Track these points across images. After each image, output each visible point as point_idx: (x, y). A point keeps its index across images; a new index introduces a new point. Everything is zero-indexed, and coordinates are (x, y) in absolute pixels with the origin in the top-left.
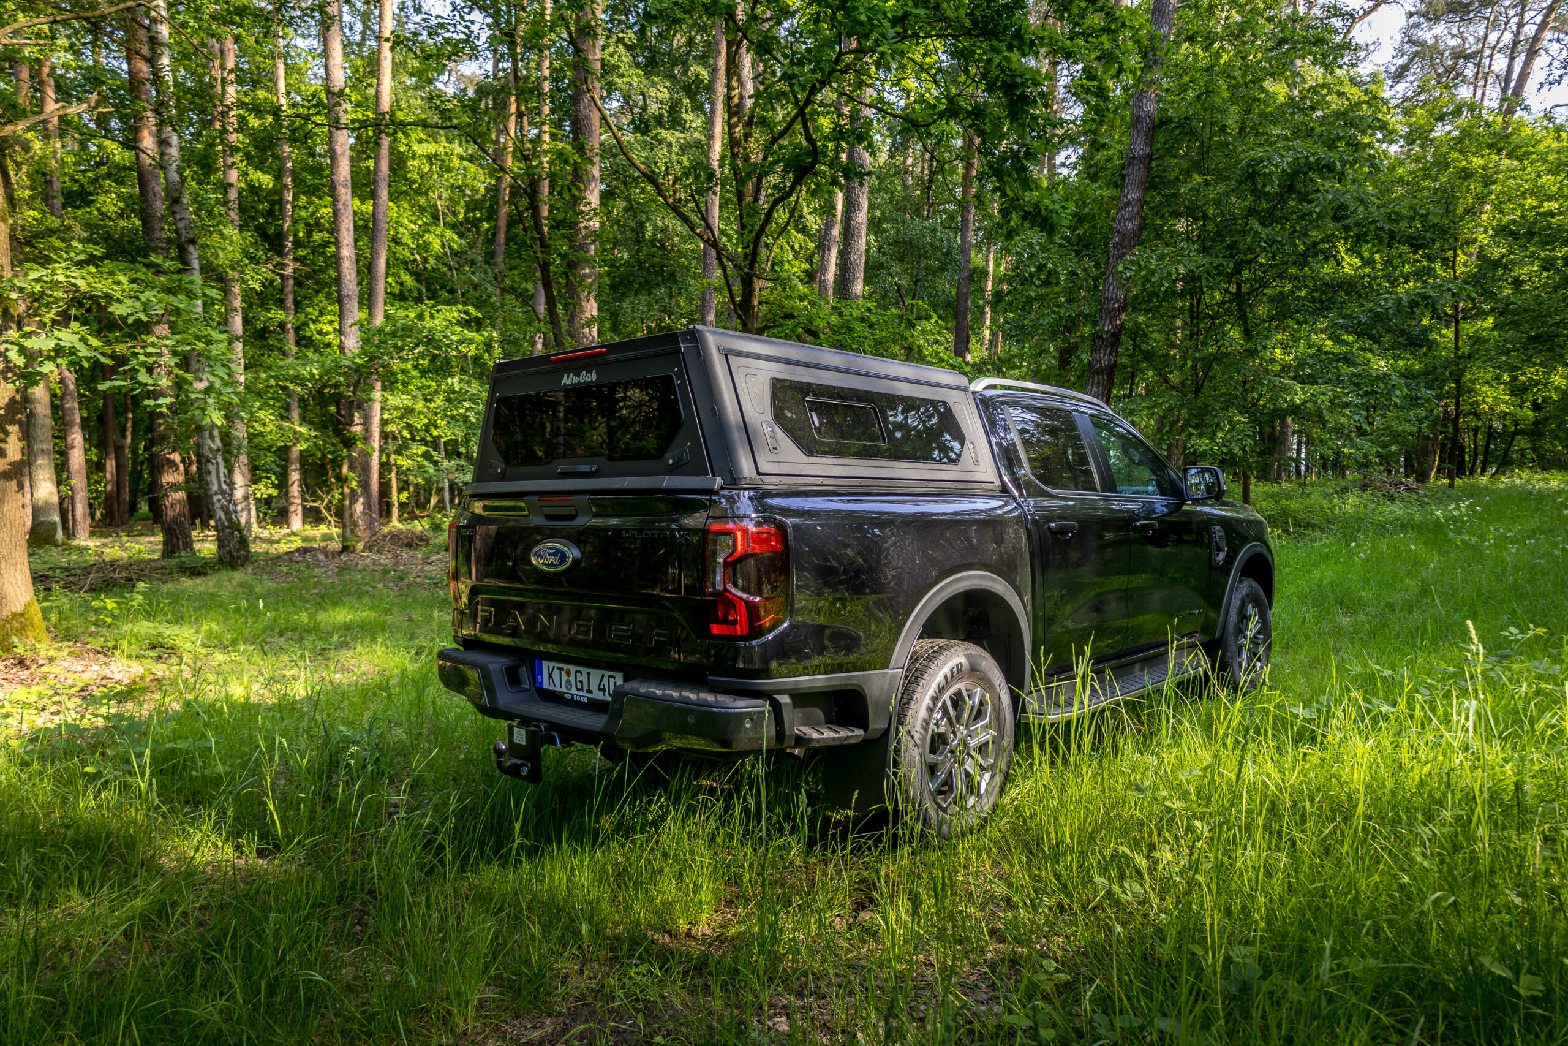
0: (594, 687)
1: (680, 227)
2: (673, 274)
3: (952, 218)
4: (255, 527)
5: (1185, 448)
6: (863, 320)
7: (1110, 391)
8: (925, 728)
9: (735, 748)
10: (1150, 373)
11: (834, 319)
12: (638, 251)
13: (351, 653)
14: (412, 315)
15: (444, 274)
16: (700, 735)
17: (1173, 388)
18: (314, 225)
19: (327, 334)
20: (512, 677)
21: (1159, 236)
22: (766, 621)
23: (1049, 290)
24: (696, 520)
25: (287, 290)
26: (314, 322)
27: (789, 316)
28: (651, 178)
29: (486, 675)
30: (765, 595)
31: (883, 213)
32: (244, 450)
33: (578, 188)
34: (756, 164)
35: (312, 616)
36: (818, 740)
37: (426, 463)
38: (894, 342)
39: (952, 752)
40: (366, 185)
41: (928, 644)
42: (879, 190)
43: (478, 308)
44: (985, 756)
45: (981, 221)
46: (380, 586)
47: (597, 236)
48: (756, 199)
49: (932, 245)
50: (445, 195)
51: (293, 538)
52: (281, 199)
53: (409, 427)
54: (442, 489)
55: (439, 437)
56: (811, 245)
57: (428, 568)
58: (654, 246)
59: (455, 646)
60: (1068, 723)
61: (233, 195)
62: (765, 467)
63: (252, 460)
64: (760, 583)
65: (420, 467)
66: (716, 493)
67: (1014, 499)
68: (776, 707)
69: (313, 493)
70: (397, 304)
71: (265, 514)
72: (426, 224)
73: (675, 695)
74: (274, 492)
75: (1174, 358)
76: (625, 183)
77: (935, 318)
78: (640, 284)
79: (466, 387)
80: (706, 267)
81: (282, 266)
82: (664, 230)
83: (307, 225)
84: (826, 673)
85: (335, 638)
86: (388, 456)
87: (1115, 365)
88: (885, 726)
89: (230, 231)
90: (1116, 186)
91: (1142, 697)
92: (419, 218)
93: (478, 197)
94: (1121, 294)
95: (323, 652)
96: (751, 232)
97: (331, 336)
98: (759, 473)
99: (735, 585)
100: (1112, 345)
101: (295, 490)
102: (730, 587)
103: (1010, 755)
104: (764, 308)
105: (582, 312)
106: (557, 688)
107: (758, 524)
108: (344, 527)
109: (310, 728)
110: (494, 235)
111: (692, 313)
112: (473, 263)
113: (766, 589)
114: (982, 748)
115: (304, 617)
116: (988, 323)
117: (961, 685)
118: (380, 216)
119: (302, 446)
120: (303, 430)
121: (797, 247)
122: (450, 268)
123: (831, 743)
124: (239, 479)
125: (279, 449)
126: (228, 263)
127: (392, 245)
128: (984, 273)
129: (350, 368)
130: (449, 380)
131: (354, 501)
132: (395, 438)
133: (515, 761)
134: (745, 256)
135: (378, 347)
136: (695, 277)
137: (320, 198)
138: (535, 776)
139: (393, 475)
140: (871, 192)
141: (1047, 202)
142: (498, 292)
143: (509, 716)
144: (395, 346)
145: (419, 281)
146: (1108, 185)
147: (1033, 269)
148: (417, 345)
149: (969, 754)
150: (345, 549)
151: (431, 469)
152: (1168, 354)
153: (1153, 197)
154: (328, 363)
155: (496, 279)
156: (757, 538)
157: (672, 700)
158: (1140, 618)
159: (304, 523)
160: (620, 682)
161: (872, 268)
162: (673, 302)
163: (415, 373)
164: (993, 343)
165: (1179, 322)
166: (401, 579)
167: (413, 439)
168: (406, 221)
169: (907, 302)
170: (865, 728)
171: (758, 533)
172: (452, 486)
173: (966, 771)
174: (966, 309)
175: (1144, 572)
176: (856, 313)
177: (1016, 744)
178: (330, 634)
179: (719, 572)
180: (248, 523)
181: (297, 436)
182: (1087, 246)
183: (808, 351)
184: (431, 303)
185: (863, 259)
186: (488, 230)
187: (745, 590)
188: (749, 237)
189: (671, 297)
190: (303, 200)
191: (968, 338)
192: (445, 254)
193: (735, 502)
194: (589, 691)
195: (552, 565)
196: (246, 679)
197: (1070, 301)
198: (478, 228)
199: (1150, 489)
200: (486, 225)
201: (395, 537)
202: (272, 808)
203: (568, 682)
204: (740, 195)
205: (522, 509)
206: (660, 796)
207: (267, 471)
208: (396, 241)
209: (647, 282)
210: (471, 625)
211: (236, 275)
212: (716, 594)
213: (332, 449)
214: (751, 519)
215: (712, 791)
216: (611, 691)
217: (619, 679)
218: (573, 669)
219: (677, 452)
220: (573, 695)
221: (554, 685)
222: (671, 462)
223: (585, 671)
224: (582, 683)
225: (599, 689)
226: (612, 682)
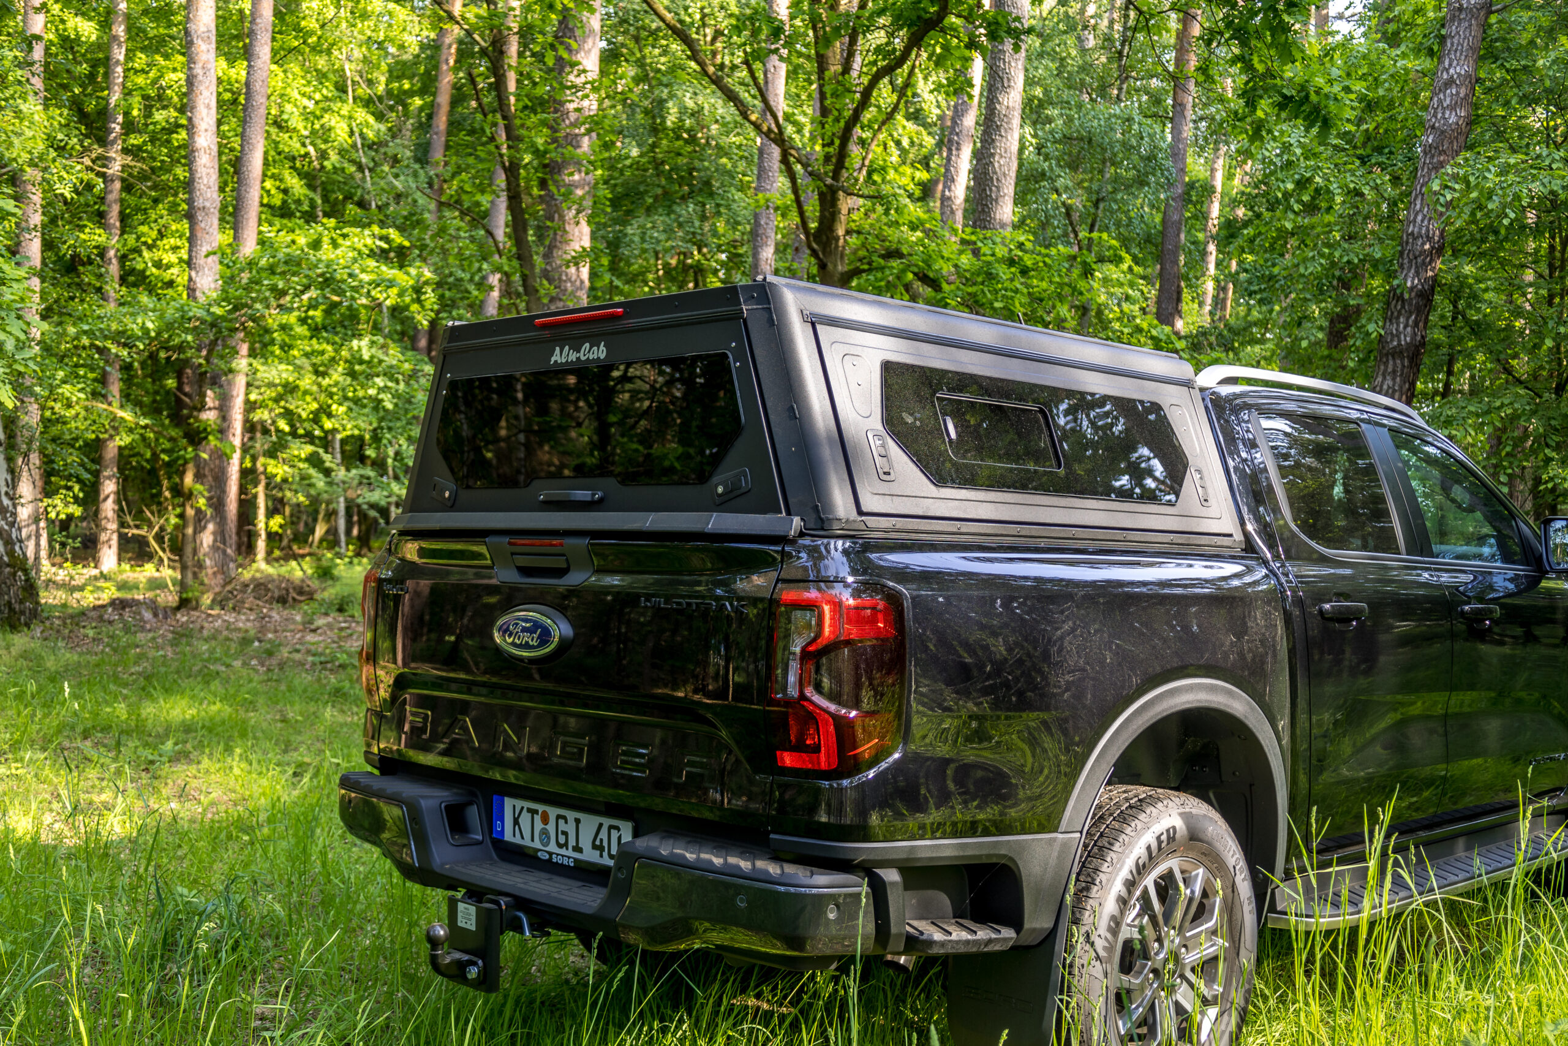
0: (586, 843)
1: (724, 110)
2: (707, 183)
3: (1157, 100)
4: (45, 564)
5: (1538, 481)
6: (1011, 262)
7: (1413, 385)
8: (1114, 930)
9: (813, 949)
10: (1480, 357)
11: (966, 260)
12: (654, 146)
13: (193, 769)
14: (302, 241)
15: (351, 176)
16: (751, 925)
17: (1519, 381)
18: (155, 100)
19: (169, 266)
20: (456, 819)
21: (1499, 135)
22: (865, 749)
23: (1314, 220)
24: (759, 582)
25: (111, 197)
26: (150, 248)
27: (893, 254)
28: (681, 34)
29: (415, 815)
30: (865, 706)
31: (1046, 92)
32: (36, 445)
33: (569, 49)
34: (848, 14)
35: (133, 709)
36: (943, 944)
37: (312, 472)
38: (1061, 298)
39: (1155, 971)
40: (237, 37)
41: (1119, 792)
42: (1041, 55)
43: (401, 229)
44: (1211, 980)
45: (1206, 105)
46: (237, 664)
47: (595, 124)
48: (847, 69)
49: (1124, 144)
50: (357, 54)
51: (101, 583)
52: (108, 59)
53: (288, 414)
54: (335, 512)
55: (334, 431)
56: (929, 142)
57: (310, 638)
58: (679, 137)
59: (369, 769)
60: (1354, 930)
61: (38, 53)
62: (870, 503)
63: (48, 461)
64: (858, 686)
65: (303, 478)
66: (792, 542)
67: (1265, 563)
68: (878, 889)
69: (139, 515)
70: (278, 222)
71: (63, 545)
72: (327, 99)
73: (717, 861)
74: (77, 511)
75: (1521, 333)
76: (637, 39)
77: (1128, 261)
78: (656, 198)
79: (380, 354)
80: (762, 173)
81: (104, 160)
82: (696, 113)
83: (145, 97)
84: (955, 834)
85: (169, 745)
86: (254, 459)
87: (1423, 344)
88: (1048, 924)
89: (32, 107)
90: (1431, 53)
91: (1469, 894)
92: (316, 90)
93: (407, 57)
94: (1435, 228)
95: (148, 766)
96: (837, 120)
97: (175, 271)
98: (860, 513)
99: (818, 688)
100: (1419, 311)
101: (109, 508)
102: (809, 692)
103: (1250, 981)
104: (853, 240)
105: (567, 242)
106: (527, 842)
107: (856, 594)
108: (184, 568)
109: (134, 888)
110: (430, 117)
111: (734, 243)
112: (395, 161)
113: (866, 696)
114: (1207, 967)
115: (121, 710)
116: (1212, 267)
117: (1173, 863)
118: (257, 86)
119: (123, 440)
120: (127, 415)
121: (905, 143)
122: (360, 168)
123: (962, 949)
124: (26, 489)
125: (87, 444)
126: (25, 156)
127: (274, 130)
128: (1208, 190)
129: (203, 322)
130: (355, 343)
131: (199, 529)
132: (266, 432)
133: (457, 955)
134: (827, 158)
135: (247, 289)
136: (742, 188)
137: (167, 57)
138: (488, 982)
139: (260, 489)
140: (1029, 59)
141: (1320, 81)
142: (433, 206)
143: (451, 884)
144: (273, 289)
145: (311, 186)
146: (1417, 51)
147: (1290, 186)
148: (307, 288)
149: (1182, 976)
150: (184, 603)
151: (320, 481)
152: (1510, 327)
153: (1491, 72)
154: (171, 313)
155: (430, 185)
156: (856, 615)
157: (711, 869)
158: (1466, 764)
159: (120, 560)
160: (627, 837)
161: (1027, 179)
162: (707, 227)
163: (301, 330)
164: (1219, 302)
165: (1529, 276)
166: (270, 653)
167: (294, 434)
168: (295, 94)
169: (1083, 234)
170: (1018, 926)
171: (856, 608)
172: (351, 507)
173: (1177, 1004)
174: (1177, 247)
175: (1471, 687)
176: (1001, 251)
177: (1259, 962)
178: (162, 738)
179: (794, 667)
180: (37, 558)
181: (116, 426)
182: (1379, 150)
183: (941, 319)
184: (332, 223)
185: (1014, 166)
186: (421, 109)
187: (834, 697)
188: (833, 128)
189: (703, 218)
190: (141, 60)
191: (1179, 292)
192: (354, 146)
193: (821, 557)
194: (577, 849)
195: (526, 646)
196: (34, 806)
197: (1350, 238)
198: (405, 106)
199: (1486, 551)
200: (418, 102)
201: (261, 587)
202: (77, 1013)
203: (544, 833)
204: (822, 62)
205: (478, 556)
206: (681, 1021)
207: (68, 478)
208: (279, 124)
209: (666, 193)
210: (393, 735)
211: (38, 175)
212: (788, 703)
213: (167, 445)
214: (847, 585)
215: (767, 1018)
216: (614, 850)
217: (627, 831)
218: (552, 813)
219: (733, 475)
220: (551, 854)
221: (522, 837)
222: (720, 490)
223: (571, 816)
224: (566, 835)
225: (594, 846)
226: (615, 835)
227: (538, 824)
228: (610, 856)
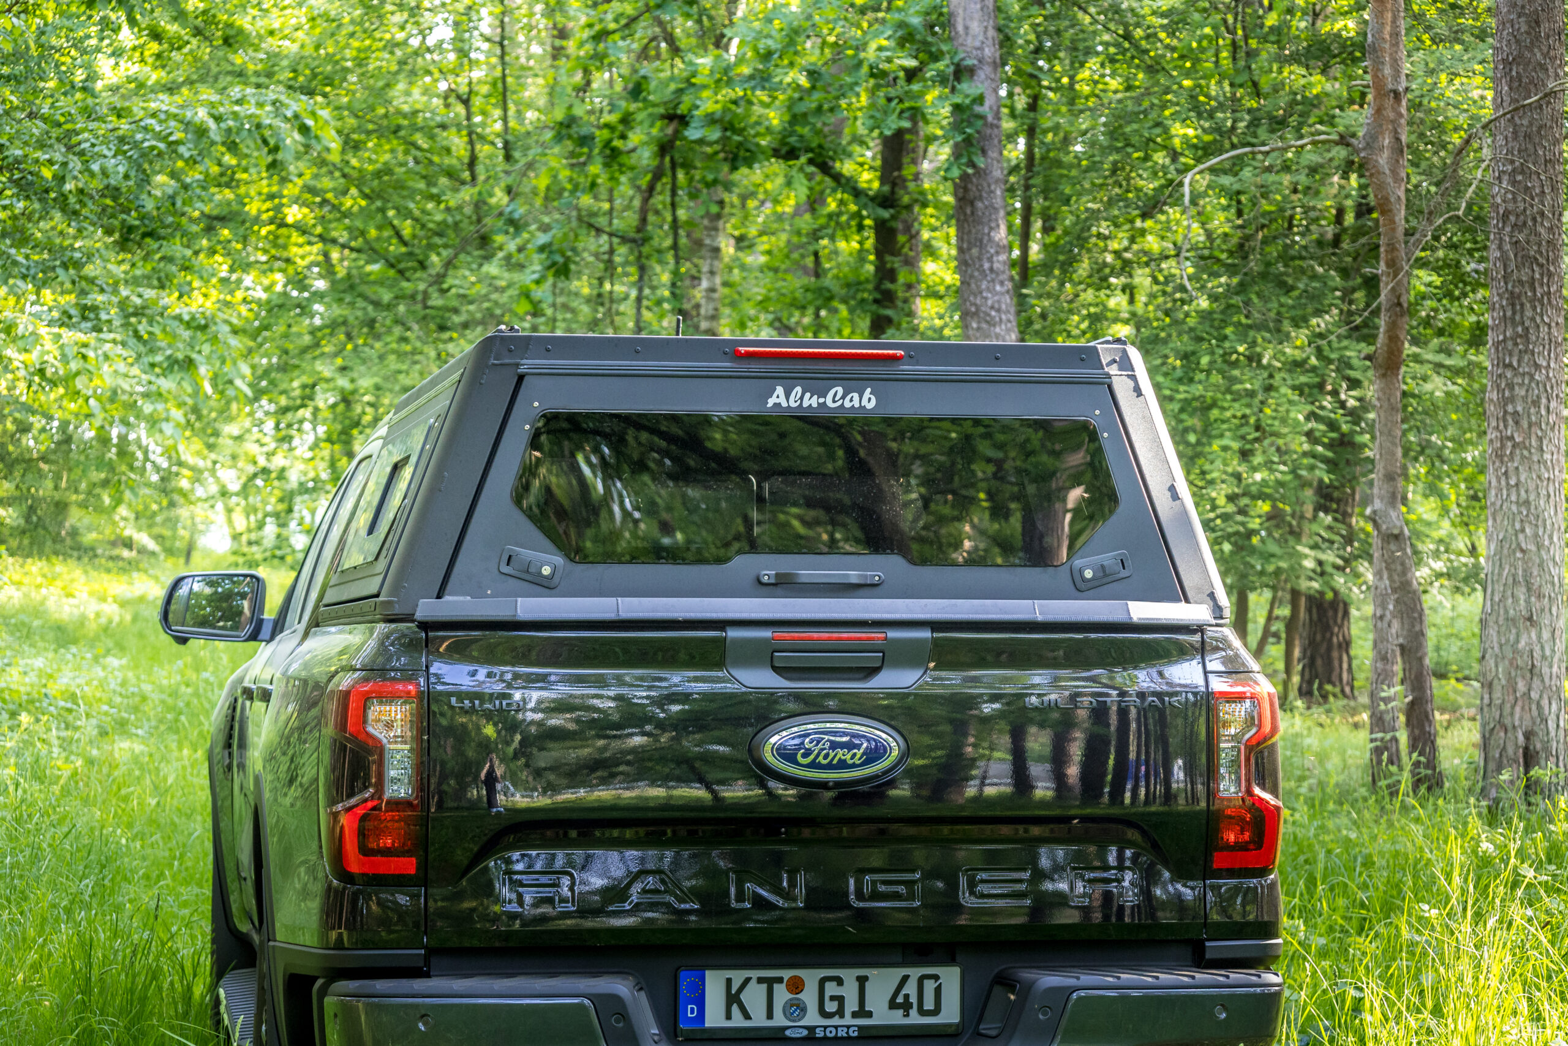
0: (878, 1003)
102: (1254, 786)
106: (758, 1022)
194: (862, 1012)
203: (795, 1004)
216: (929, 1005)
217: (951, 978)
218: (811, 977)
219: (1108, 558)
220: (811, 1029)
221: (747, 1016)
222: (1088, 574)
223: (849, 975)
224: (840, 1000)
225: (893, 1005)
226: (930, 986)
227: (782, 994)
228: (922, 1012)
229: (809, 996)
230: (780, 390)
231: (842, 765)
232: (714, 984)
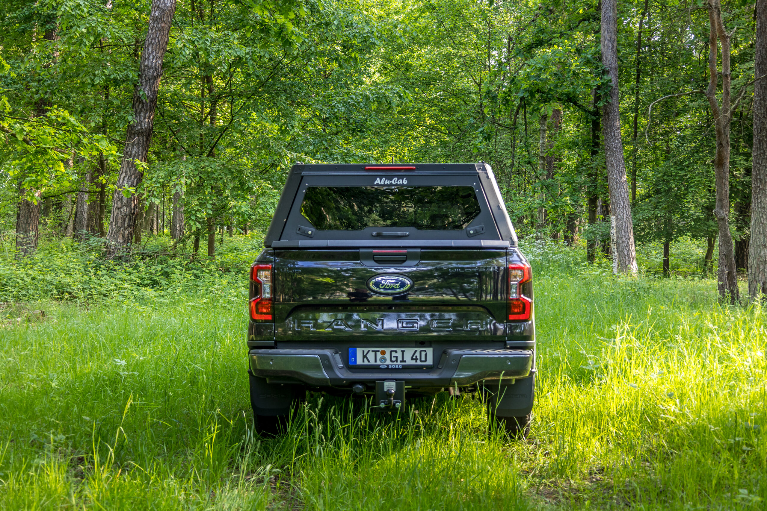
0: (408, 358)
102: (522, 295)
106: (372, 363)
179: (515, 288)
194: (403, 361)
203: (383, 358)
212: (516, 299)
216: (423, 359)
217: (430, 351)
218: (388, 350)
219: (477, 227)
220: (388, 366)
221: (369, 361)
222: (472, 232)
223: (399, 350)
224: (396, 357)
225: (412, 359)
226: (423, 354)
227: (379, 355)
228: (421, 361)
229: (387, 356)
230: (378, 179)
231: (393, 288)
232: (359, 352)
